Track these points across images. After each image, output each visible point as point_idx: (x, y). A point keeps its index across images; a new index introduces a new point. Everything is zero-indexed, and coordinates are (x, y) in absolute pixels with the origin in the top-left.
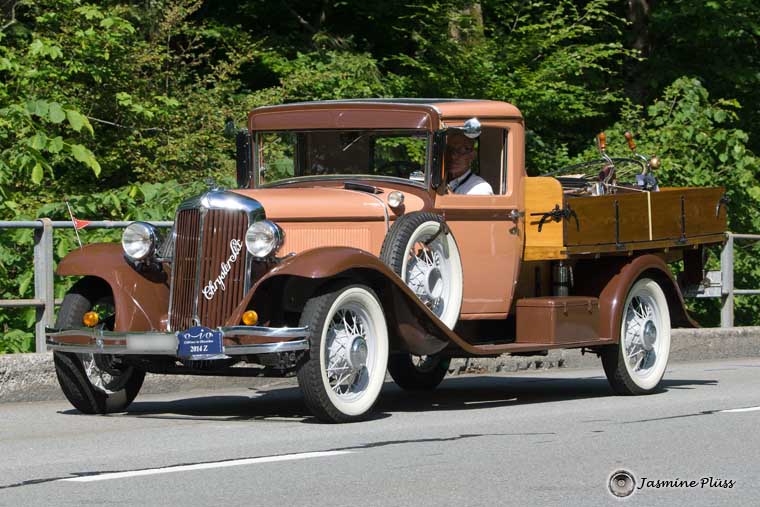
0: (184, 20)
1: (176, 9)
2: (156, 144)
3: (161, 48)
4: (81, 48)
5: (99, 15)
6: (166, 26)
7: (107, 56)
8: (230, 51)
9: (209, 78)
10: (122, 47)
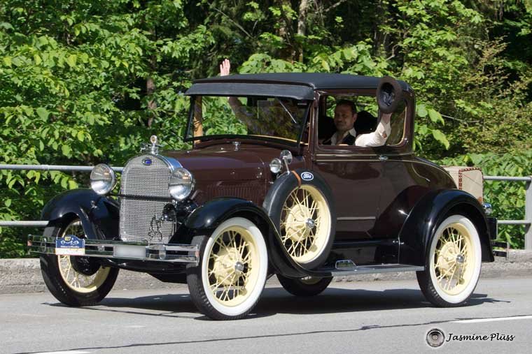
0: (495, 56)
1: (490, 50)
2: (477, 131)
3: (480, 73)
4: (435, 73)
5: (446, 53)
6: (484, 60)
7: (450, 78)
8: (522, 75)
9: (508, 91)
10: (459, 72)
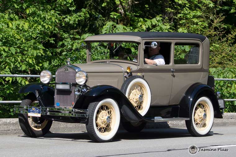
0: (219, 23)
1: (217, 19)
3: (212, 30)
4: (192, 31)
5: (198, 21)
6: (214, 24)
8: (232, 31)
9: (225, 39)
10: (203, 30)
